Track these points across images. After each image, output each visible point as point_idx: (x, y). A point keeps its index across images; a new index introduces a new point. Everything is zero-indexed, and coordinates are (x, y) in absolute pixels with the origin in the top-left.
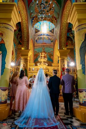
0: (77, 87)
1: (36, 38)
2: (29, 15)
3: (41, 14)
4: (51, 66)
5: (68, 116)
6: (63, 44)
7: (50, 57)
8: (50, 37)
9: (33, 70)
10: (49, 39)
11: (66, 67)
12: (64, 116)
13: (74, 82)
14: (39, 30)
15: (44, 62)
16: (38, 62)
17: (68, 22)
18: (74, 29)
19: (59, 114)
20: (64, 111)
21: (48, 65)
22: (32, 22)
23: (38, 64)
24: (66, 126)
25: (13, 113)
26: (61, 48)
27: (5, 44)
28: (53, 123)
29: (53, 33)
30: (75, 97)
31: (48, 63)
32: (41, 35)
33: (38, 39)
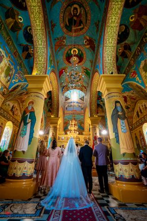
0: (111, 158)
1: (66, 106)
2: (59, 85)
3: (72, 83)
4: (82, 134)
5: (104, 194)
6: (94, 112)
7: (81, 125)
8: (80, 105)
9: (62, 139)
10: (79, 106)
11: (98, 135)
12: (99, 194)
13: (108, 153)
14: (69, 97)
15: (74, 130)
16: (68, 130)
17: (98, 90)
18: (104, 97)
19: (93, 192)
20: (98, 188)
21: (79, 134)
22: (62, 90)
23: (68, 133)
24: (102, 207)
25: (39, 190)
26: (91, 115)
27: (34, 112)
28: (87, 204)
29: (83, 101)
30: (110, 169)
31: (78, 131)
32: (71, 103)
33: (68, 106)
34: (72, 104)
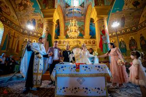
10: (79, 13)
14: (70, 5)
29: (83, 7)
33: (69, 13)
34: (72, 11)
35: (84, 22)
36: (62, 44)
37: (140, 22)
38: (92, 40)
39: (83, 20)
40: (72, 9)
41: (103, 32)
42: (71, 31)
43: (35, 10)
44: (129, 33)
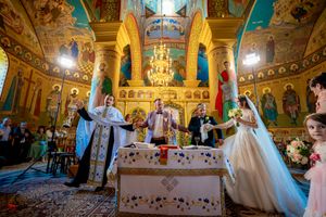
1: (148, 28)
6: (218, 7)
10: (176, 29)
14: (154, 10)
29: (184, 17)
33: (152, 29)
34: (160, 24)
35: (186, 49)
36: (136, 98)
37: (307, 53)
38: (202, 90)
39: (184, 46)
40: (159, 21)
41: (225, 76)
42: (154, 71)
43: (78, 21)
44: (283, 75)
